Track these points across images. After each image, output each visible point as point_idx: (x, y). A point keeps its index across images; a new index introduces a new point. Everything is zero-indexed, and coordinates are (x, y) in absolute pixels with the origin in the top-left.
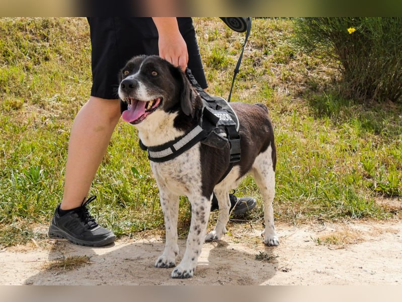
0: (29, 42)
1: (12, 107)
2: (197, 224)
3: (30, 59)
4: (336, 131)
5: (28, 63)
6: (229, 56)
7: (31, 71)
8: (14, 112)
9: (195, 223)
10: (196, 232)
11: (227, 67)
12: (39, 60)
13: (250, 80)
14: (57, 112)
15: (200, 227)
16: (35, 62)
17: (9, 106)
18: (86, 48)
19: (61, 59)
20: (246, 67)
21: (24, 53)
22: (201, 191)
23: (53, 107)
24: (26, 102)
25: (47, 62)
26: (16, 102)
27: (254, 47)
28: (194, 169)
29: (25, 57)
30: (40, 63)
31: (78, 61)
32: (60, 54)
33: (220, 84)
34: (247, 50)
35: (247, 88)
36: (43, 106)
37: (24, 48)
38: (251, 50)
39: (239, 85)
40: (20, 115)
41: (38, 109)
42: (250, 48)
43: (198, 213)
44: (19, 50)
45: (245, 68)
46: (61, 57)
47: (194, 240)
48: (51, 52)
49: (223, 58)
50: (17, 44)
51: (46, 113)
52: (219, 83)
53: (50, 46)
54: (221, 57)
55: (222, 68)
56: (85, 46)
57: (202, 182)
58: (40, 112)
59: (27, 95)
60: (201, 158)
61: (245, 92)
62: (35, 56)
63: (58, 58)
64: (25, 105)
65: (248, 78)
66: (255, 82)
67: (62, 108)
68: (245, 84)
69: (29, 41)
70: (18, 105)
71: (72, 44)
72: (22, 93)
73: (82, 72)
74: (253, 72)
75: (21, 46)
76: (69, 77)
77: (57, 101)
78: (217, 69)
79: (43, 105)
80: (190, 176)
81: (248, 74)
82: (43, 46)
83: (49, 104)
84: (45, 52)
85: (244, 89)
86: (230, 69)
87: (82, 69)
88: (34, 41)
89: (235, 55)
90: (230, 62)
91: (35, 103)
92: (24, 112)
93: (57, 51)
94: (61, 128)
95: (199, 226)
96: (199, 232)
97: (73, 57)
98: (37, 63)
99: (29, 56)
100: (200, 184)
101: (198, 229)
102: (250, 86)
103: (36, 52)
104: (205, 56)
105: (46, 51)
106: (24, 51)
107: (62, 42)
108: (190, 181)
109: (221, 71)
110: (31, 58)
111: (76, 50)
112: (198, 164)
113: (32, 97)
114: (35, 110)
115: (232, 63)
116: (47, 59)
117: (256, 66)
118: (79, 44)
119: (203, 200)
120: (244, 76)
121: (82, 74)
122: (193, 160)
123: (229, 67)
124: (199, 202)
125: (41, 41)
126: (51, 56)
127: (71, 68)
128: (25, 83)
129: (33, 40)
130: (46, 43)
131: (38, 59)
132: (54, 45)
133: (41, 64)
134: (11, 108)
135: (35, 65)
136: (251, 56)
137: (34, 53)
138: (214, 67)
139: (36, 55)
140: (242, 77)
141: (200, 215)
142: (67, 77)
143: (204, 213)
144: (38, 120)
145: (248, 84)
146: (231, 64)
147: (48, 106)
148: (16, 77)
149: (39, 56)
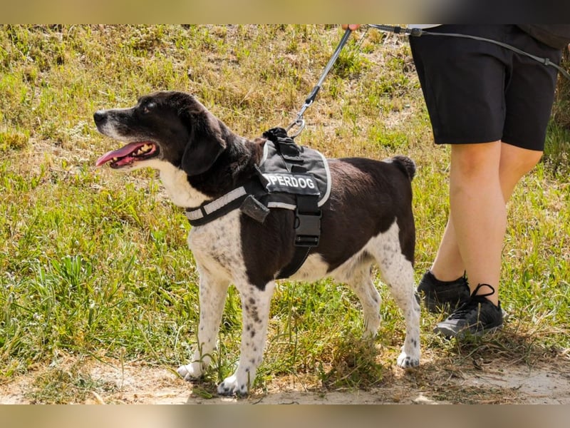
0: (29, 32)
1: (11, 145)
2: (249, 323)
3: (32, 60)
4: (556, 186)
5: (29, 67)
6: (361, 54)
7: (36, 82)
8: (15, 153)
9: (247, 321)
10: (249, 333)
11: (359, 73)
12: (47, 64)
13: (400, 95)
14: (85, 154)
15: (254, 327)
16: (40, 66)
17: (5, 142)
18: (125, 42)
19: (83, 61)
20: (392, 73)
21: (22, 50)
22: (246, 277)
23: (76, 144)
24: (32, 135)
25: (62, 66)
26: (17, 136)
27: (401, 38)
28: (232, 247)
29: (24, 57)
30: (49, 68)
31: (113, 64)
32: (83, 52)
33: (350, 104)
34: (390, 43)
35: (396, 110)
36: (60, 142)
37: (22, 43)
38: (397, 44)
39: (382, 105)
40: (25, 159)
41: (54, 148)
42: (395, 40)
43: (247, 308)
44: (14, 46)
45: (390, 76)
46: (83, 57)
47: (248, 344)
48: (67, 50)
49: (352, 59)
50: (10, 36)
51: (67, 156)
52: (348, 101)
53: (65, 38)
54: (348, 57)
55: (351, 76)
56: (123, 39)
57: (246, 265)
58: (57, 153)
59: (32, 124)
60: (241, 231)
61: (393, 116)
62: (41, 56)
63: (79, 59)
64: (31, 140)
65: (397, 92)
66: (408, 100)
67: (93, 146)
68: (392, 103)
69: (29, 29)
70: (20, 142)
71: (101, 35)
72: (24, 120)
73: (120, 83)
74: (404, 82)
75: (17, 39)
76: (100, 92)
77: (84, 133)
78: (343, 77)
79: (60, 140)
80: (228, 256)
81: (395, 85)
82: (53, 38)
83: (70, 139)
84: (57, 49)
85: (391, 113)
86: (365, 77)
87: (119, 77)
88: (37, 30)
89: (371, 52)
90: (363, 64)
91: (46, 137)
92: (30, 153)
93: (76, 46)
94: (96, 181)
95: (252, 325)
96: (253, 334)
97: (103, 58)
98: (44, 68)
99: (30, 55)
100: (243, 268)
101: (251, 330)
102: (400, 107)
103: (41, 48)
104: (321, 54)
105: (59, 47)
106: (22, 47)
107: (84, 32)
108: (229, 264)
109: (351, 80)
110: (34, 58)
111: (108, 45)
112: (237, 240)
113: (41, 127)
114: (48, 149)
115: (367, 66)
116: (60, 61)
117: (407, 71)
118: (112, 35)
119: (252, 289)
120: (390, 89)
121: (121, 86)
122: (230, 233)
123: (363, 73)
124: (247, 291)
125: (50, 31)
126: (67, 55)
127: (102, 77)
128: (28, 102)
129: (36, 28)
130: (58, 33)
131: (46, 60)
132: (70, 36)
133: (52, 69)
134: (9, 146)
135: (42, 71)
136: (399, 55)
137: (39, 50)
138: (337, 74)
139: (42, 54)
140: (387, 91)
141: (251, 310)
142: (95, 93)
143: (255, 308)
144: (55, 168)
145: (397, 102)
146: (366, 68)
147: (69, 143)
148: (13, 93)
149: (47, 57)
